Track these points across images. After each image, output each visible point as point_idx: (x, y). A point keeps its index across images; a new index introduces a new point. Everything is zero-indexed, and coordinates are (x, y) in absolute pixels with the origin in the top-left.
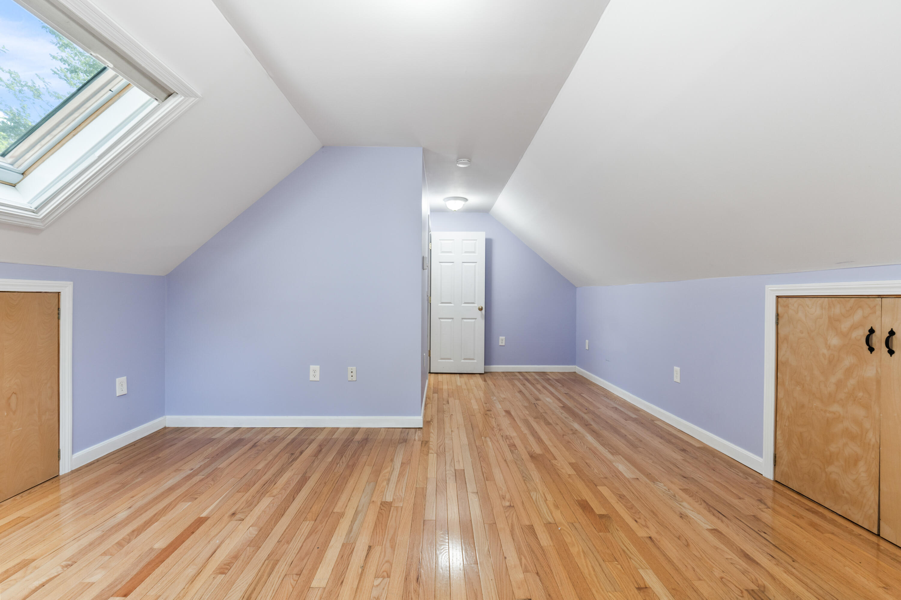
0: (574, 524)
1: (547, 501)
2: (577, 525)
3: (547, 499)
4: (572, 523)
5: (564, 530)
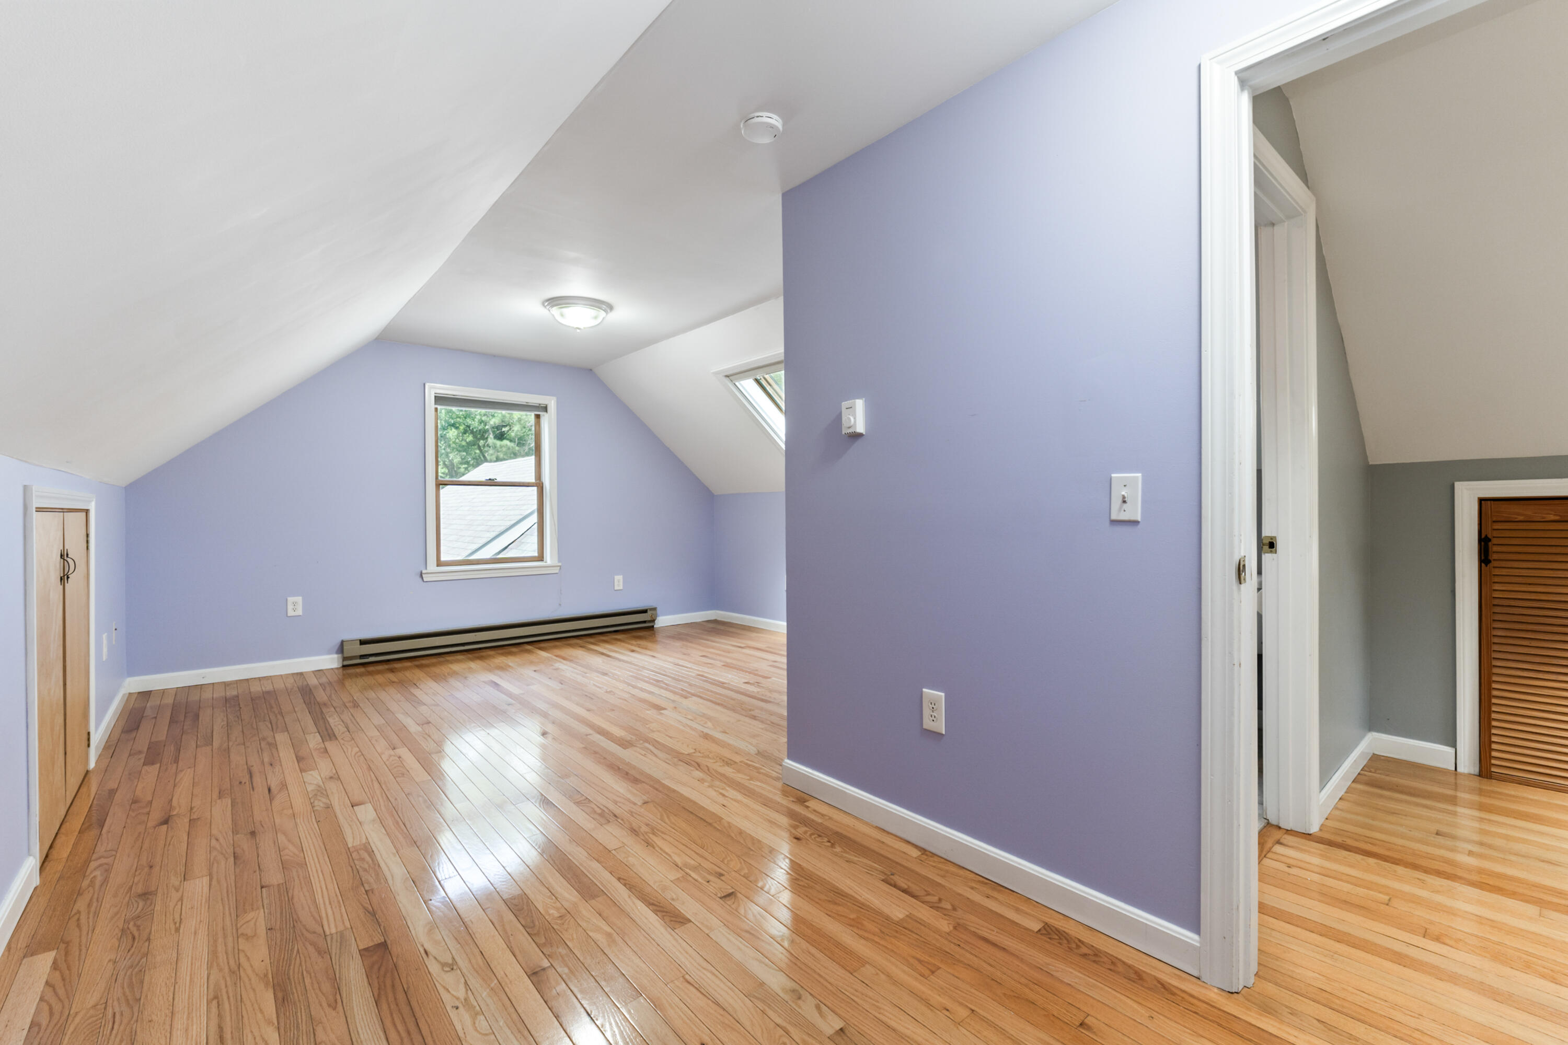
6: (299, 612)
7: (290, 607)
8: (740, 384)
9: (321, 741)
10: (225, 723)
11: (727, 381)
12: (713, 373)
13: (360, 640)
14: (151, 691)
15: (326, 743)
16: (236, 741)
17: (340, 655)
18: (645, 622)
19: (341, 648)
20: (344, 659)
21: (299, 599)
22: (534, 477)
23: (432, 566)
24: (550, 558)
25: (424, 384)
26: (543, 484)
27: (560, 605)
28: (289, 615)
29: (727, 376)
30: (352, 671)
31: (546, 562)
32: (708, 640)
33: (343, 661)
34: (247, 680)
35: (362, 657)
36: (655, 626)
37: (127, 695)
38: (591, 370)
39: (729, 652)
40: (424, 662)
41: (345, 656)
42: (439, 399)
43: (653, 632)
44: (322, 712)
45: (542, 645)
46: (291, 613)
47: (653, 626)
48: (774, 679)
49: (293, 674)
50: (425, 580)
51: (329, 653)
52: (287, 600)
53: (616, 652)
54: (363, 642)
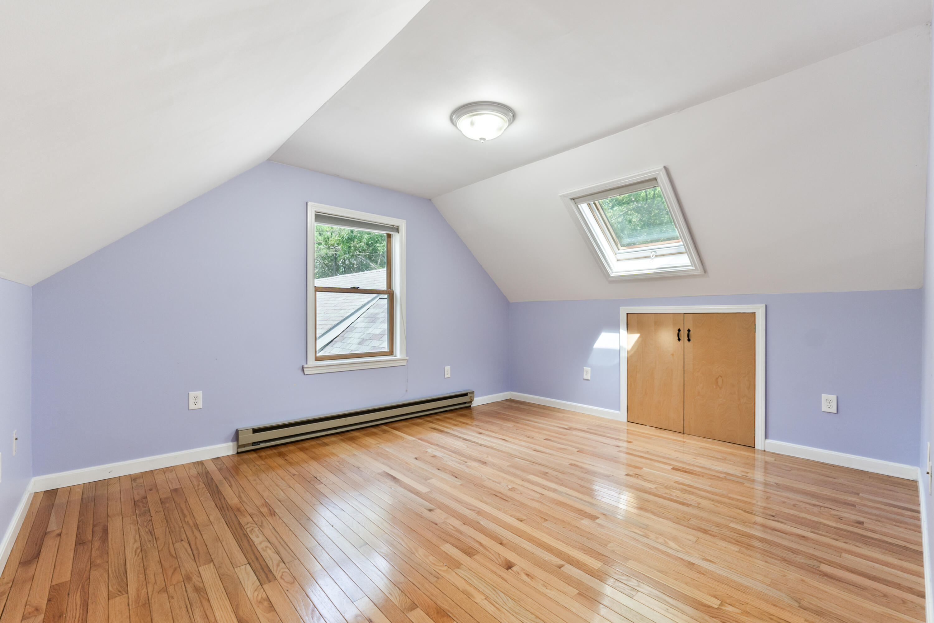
0: (436, 579)
1: (485, 598)
2: (433, 580)
3: (486, 601)
4: (438, 579)
5: (440, 566)
6: (200, 405)
7: (191, 401)
8: (581, 207)
9: (259, 584)
10: (138, 544)
11: (572, 203)
12: (561, 196)
13: (253, 429)
14: (58, 489)
15: (266, 587)
16: (156, 583)
17: (235, 443)
18: (465, 403)
19: (236, 436)
20: (239, 447)
21: (199, 393)
22: (385, 286)
23: (311, 362)
24: (399, 352)
25: (307, 203)
26: (393, 292)
27: (407, 391)
28: (190, 408)
29: (573, 199)
30: (246, 456)
31: (395, 356)
32: (526, 420)
33: (238, 448)
34: (152, 472)
35: (254, 444)
36: (471, 406)
37: (33, 495)
38: (430, 200)
39: (565, 435)
40: (306, 444)
41: (240, 444)
42: (319, 217)
43: (470, 410)
44: (240, 524)
45: (396, 425)
46: (192, 406)
47: (470, 406)
48: (645, 469)
49: (194, 463)
50: (305, 374)
51: (226, 441)
52: (189, 393)
53: (448, 428)
54: (255, 431)
